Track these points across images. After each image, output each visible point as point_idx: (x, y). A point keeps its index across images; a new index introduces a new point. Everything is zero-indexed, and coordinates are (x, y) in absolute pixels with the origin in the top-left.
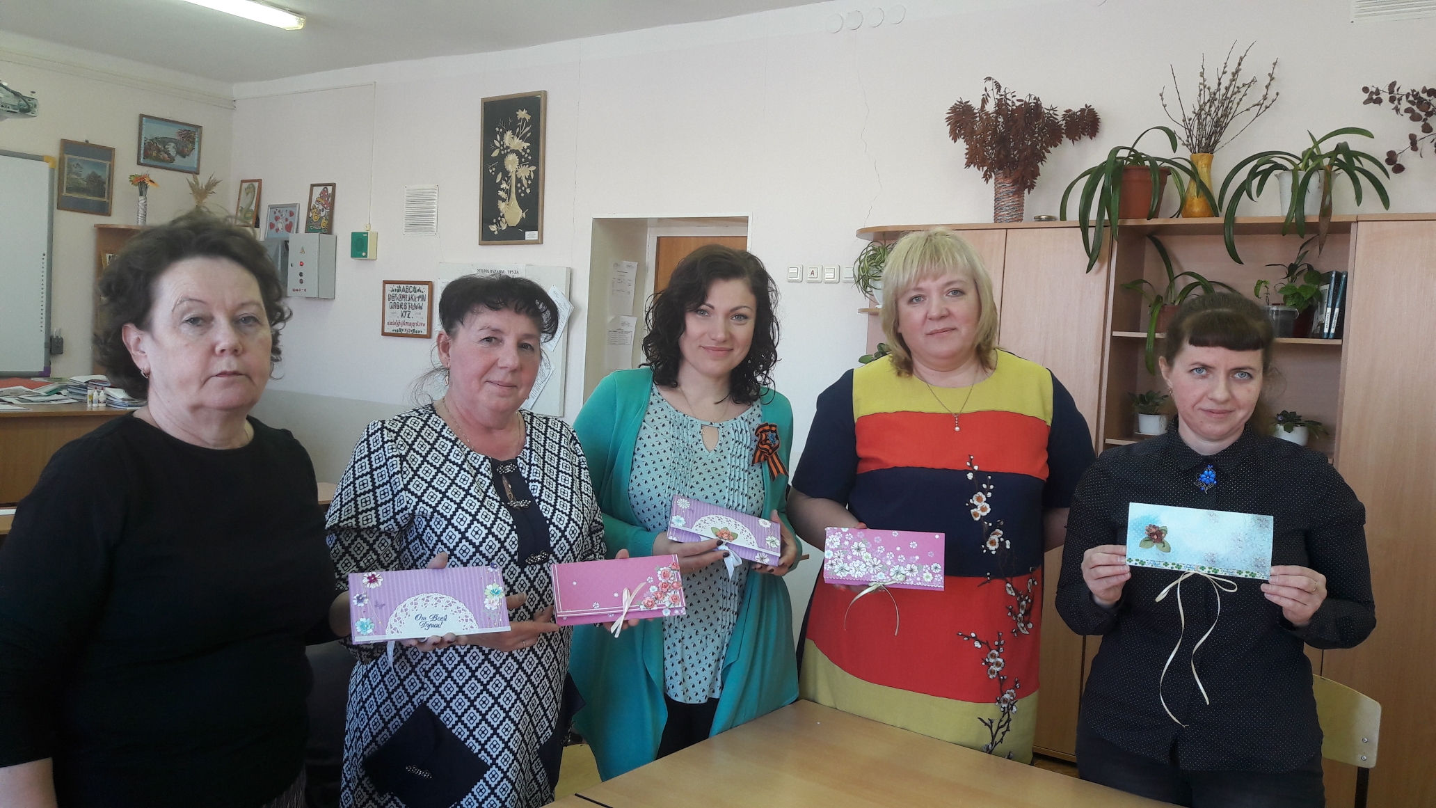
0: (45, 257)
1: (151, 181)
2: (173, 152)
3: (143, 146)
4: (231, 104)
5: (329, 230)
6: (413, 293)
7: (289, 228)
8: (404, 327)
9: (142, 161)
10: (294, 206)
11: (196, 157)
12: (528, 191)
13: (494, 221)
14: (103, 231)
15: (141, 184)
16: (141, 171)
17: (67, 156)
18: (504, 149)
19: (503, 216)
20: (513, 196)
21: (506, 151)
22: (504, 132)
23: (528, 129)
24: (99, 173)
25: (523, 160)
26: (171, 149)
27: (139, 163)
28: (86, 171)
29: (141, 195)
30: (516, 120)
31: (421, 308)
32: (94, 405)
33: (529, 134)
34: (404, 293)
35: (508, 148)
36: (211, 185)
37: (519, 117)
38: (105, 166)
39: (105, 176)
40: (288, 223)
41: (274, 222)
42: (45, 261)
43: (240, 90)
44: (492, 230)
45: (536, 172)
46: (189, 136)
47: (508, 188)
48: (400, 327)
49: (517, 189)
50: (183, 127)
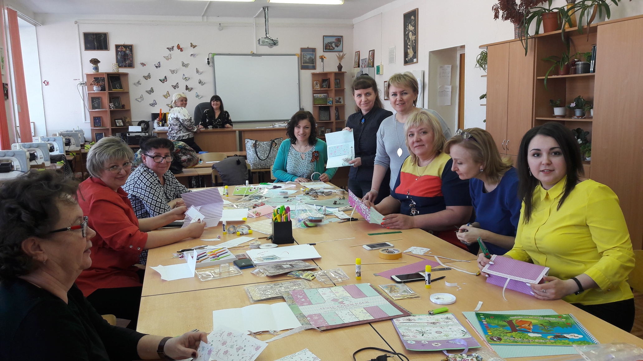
0: (298, 85)
1: (324, 57)
2: (334, 46)
3: (324, 45)
9: (325, 50)
11: (341, 46)
12: (414, 44)
13: (407, 56)
14: (314, 75)
15: (322, 58)
16: (323, 54)
17: (302, 53)
18: (409, 31)
19: (409, 54)
20: (411, 47)
22: (409, 24)
23: (414, 22)
24: (312, 57)
25: (413, 34)
27: (324, 52)
28: (308, 57)
29: (322, 61)
30: (411, 20)
33: (414, 24)
38: (313, 54)
39: (314, 58)
41: (362, 65)
42: (298, 86)
43: (354, 21)
44: (406, 60)
45: (416, 37)
46: (339, 40)
47: (410, 44)
49: (412, 44)
50: (337, 37)
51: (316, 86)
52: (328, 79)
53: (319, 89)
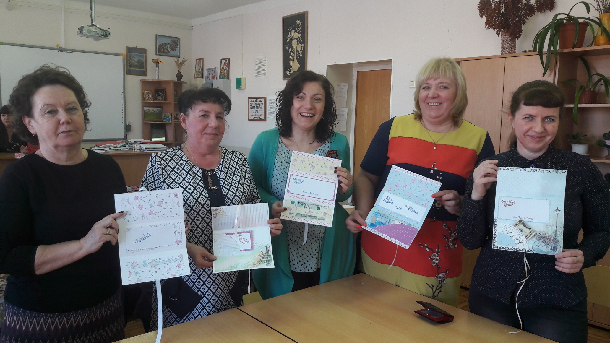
0: (123, 94)
1: (160, 61)
2: (169, 49)
3: (157, 47)
4: (191, 28)
5: (228, 78)
6: (259, 102)
7: (213, 78)
8: (256, 117)
9: (157, 53)
10: (215, 68)
11: (178, 50)
12: (301, 55)
13: (288, 69)
14: (144, 82)
15: (157, 62)
16: (156, 57)
17: (129, 53)
18: (291, 38)
19: (292, 67)
20: (295, 58)
21: (292, 39)
22: (292, 30)
23: (301, 28)
24: (141, 59)
25: (299, 42)
26: (169, 48)
27: (156, 54)
28: (136, 59)
29: (157, 67)
30: (296, 25)
31: (262, 108)
32: (135, 151)
33: (301, 30)
34: (255, 102)
35: (293, 37)
36: (184, 62)
37: (297, 23)
38: (143, 56)
39: (143, 60)
40: (213, 76)
41: (208, 76)
42: (123, 95)
43: (194, 22)
44: (288, 73)
45: (304, 47)
46: (175, 42)
47: (293, 55)
48: (254, 116)
49: (297, 55)
50: (173, 39)
51: (147, 98)
52: (163, 90)
53: (152, 101)
